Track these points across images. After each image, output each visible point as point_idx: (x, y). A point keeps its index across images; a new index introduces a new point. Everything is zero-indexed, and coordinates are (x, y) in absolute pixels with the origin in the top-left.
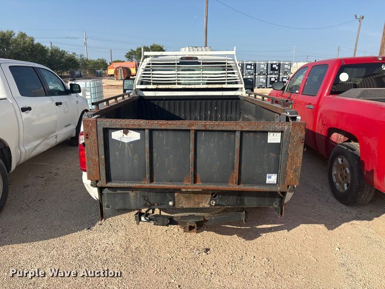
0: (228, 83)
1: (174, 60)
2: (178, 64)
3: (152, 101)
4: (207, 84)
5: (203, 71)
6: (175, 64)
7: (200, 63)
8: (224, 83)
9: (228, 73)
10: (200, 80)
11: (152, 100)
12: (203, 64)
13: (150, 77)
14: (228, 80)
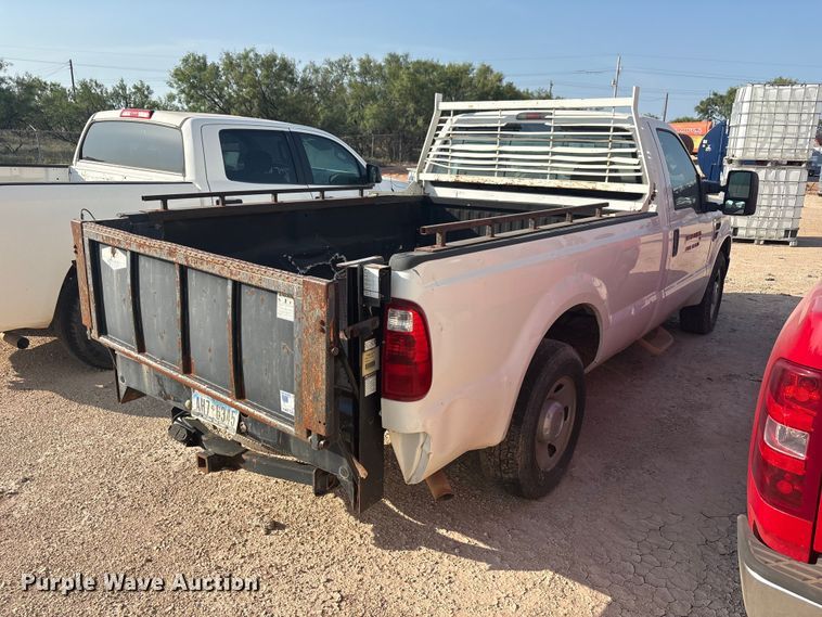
0: (612, 180)
1: (495, 121)
2: (503, 129)
3: (448, 209)
4: (574, 178)
5: (554, 146)
6: (495, 128)
7: (548, 129)
8: (602, 179)
9: (614, 155)
10: (546, 168)
11: (448, 206)
12: (556, 129)
13: (447, 157)
14: (611, 171)
